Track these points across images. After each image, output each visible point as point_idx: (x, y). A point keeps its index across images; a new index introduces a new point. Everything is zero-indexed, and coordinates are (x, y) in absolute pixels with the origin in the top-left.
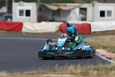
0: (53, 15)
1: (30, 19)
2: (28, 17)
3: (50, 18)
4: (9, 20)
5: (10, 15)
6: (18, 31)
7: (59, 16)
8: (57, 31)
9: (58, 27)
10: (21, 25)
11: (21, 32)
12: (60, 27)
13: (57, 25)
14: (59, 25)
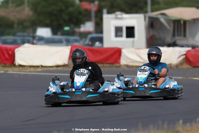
0: (174, 35)
1: (133, 42)
2: (130, 40)
3: (169, 39)
4: (97, 44)
5: (99, 35)
6: (113, 63)
7: (185, 36)
8: (181, 63)
9: (183, 55)
10: (117, 52)
11: (118, 65)
12: (185, 54)
13: (180, 52)
14: (185, 53)
